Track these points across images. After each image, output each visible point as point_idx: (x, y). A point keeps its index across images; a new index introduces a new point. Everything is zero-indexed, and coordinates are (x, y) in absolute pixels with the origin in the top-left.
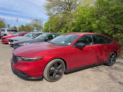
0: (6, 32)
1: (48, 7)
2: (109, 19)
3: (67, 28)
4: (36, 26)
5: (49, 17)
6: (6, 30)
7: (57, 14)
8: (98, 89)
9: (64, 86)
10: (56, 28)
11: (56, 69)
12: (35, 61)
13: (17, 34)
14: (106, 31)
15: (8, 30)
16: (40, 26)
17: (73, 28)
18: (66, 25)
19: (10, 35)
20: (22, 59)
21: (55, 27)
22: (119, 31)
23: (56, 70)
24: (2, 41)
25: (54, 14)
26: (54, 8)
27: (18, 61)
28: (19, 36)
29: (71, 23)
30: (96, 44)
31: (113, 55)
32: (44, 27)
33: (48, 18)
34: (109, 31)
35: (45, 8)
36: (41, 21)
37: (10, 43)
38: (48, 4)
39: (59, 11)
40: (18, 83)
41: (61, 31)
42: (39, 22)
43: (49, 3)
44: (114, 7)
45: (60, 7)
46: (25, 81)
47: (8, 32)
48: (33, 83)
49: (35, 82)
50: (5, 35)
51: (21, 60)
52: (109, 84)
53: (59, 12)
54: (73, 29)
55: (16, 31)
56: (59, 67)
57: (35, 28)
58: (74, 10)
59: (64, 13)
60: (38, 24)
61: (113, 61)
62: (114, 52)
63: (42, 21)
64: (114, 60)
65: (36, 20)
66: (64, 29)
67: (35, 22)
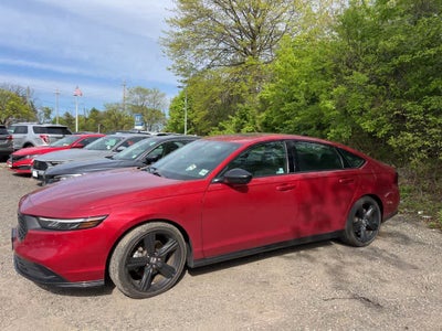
0: (31, 136)
1: (179, 47)
2: (378, 83)
3: (244, 117)
4: (140, 110)
5: (182, 78)
6: (30, 129)
7: (209, 67)
8: (283, 320)
9: (175, 311)
10: (207, 118)
11: (152, 255)
12: (77, 229)
13: (66, 140)
14: (367, 126)
15: (36, 130)
16: (153, 112)
17: (263, 115)
18: (240, 105)
19: (45, 144)
20: (40, 222)
21: (204, 113)
22: (408, 125)
23: (153, 260)
24: (13, 168)
25: (199, 69)
26: (200, 47)
27: (29, 231)
28: (71, 147)
29: (257, 98)
30: (298, 170)
31: (366, 206)
32: (167, 112)
33: (181, 84)
34: (379, 126)
35: (166, 49)
36: (157, 95)
37: (35, 174)
38: (179, 34)
39: (217, 58)
40: (30, 303)
41: (222, 129)
42: (150, 96)
43: (181, 31)
44: (393, 41)
45: (222, 45)
46: (53, 295)
47: (38, 135)
48: (77, 300)
49: (84, 298)
50: (28, 145)
51: (38, 226)
52: (326, 304)
53: (216, 62)
54: (264, 120)
55: (64, 131)
56: (165, 247)
57: (137, 119)
58: (267, 52)
59: (234, 64)
60: (150, 106)
61: (368, 228)
62: (369, 199)
63: (161, 92)
64: (372, 228)
66: (235, 120)
67: (137, 97)
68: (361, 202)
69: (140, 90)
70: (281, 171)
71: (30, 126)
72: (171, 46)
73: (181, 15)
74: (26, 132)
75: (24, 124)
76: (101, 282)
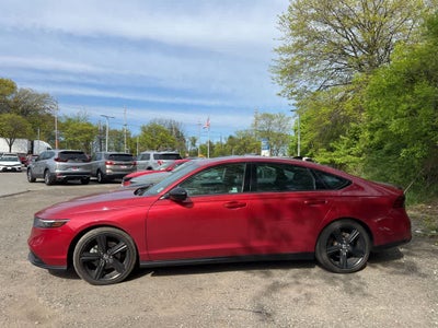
0: (152, 162)
4: (267, 135)
6: (152, 157)
12: (51, 227)
15: (156, 157)
23: (106, 257)
25: (314, 90)
35: (275, 75)
36: (282, 119)
38: (287, 60)
41: (334, 150)
42: (276, 121)
43: (289, 57)
45: (335, 65)
47: (156, 161)
50: (150, 168)
53: (331, 81)
57: (263, 143)
60: (276, 130)
65: (268, 115)
66: (346, 140)
67: (263, 122)
68: (337, 225)
69: (267, 116)
70: (235, 190)
71: (152, 153)
72: (282, 72)
73: (291, 42)
74: (149, 158)
75: (147, 152)
76: (65, 268)
